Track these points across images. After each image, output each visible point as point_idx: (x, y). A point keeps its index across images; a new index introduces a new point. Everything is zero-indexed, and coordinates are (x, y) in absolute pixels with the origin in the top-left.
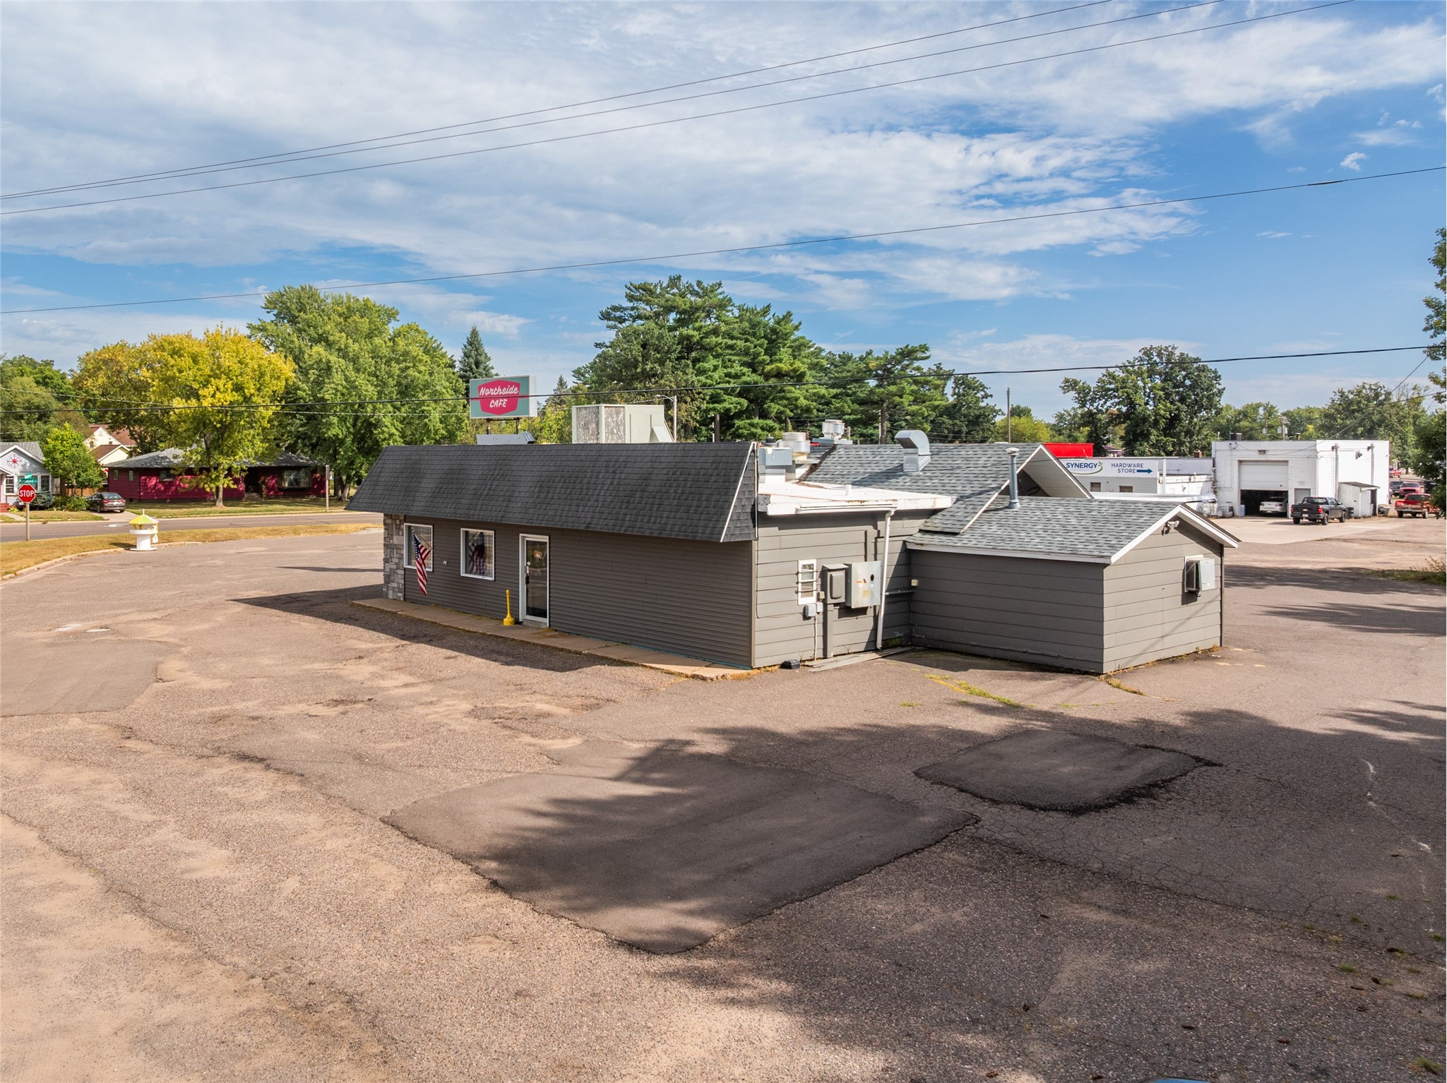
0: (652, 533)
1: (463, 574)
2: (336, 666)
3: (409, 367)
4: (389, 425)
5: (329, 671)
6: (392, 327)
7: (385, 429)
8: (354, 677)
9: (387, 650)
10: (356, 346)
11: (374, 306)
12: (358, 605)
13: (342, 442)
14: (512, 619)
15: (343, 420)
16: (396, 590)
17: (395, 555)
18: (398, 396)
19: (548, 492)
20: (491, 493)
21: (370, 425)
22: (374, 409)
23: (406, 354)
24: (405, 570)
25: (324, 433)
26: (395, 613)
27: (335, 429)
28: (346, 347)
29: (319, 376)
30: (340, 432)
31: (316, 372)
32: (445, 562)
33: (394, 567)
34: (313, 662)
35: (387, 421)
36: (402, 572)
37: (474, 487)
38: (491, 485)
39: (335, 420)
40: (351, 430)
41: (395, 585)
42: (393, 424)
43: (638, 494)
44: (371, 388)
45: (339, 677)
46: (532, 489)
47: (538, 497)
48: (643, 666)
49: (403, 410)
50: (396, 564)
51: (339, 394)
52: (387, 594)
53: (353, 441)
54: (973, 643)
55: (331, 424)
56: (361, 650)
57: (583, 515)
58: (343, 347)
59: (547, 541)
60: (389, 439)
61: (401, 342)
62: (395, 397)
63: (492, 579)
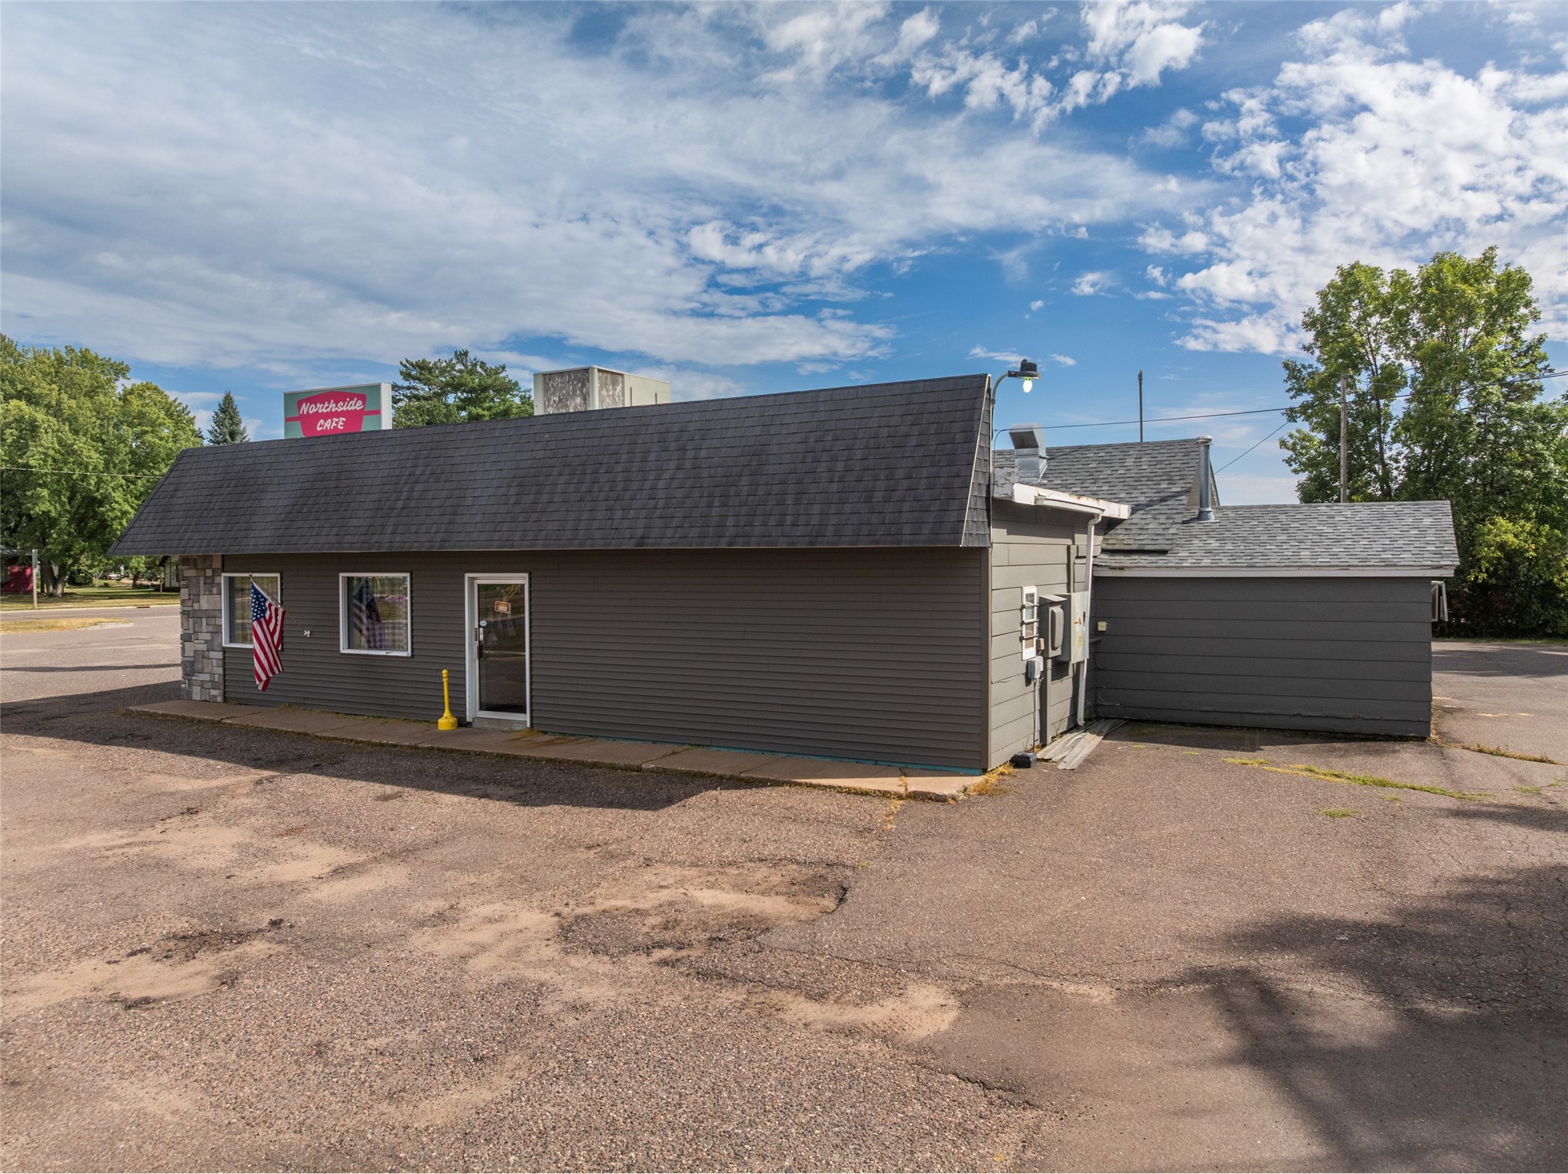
0: (792, 544)
1: (344, 649)
2: (142, 836)
3: (146, 432)
4: (121, 501)
5: (133, 851)
6: (121, 385)
7: (116, 506)
8: (199, 862)
9: (240, 791)
10: (73, 403)
11: (96, 358)
12: (140, 714)
13: (53, 523)
14: (453, 720)
15: (56, 494)
16: (209, 685)
17: (204, 628)
18: (132, 467)
19: (539, 493)
20: (412, 504)
21: (92, 503)
22: (100, 481)
23: (141, 415)
24: (224, 650)
25: (30, 509)
26: (219, 722)
27: (44, 503)
28: (59, 403)
29: (20, 437)
30: (52, 508)
31: (16, 433)
32: (307, 633)
33: (204, 647)
34: (83, 831)
35: (117, 496)
36: (220, 655)
37: (375, 497)
38: (411, 491)
39: (45, 493)
40: (68, 507)
41: (206, 677)
42: (126, 501)
43: (745, 481)
44: (95, 455)
45: (162, 865)
46: (503, 490)
47: (517, 503)
48: (791, 784)
49: (139, 482)
50: (207, 642)
51: (50, 460)
52: (189, 693)
53: (70, 522)
54: (1204, 708)
55: (39, 497)
56: (186, 796)
57: (626, 523)
58: (54, 403)
59: (526, 582)
60: (120, 518)
61: (136, 404)
62: (127, 468)
63: (407, 654)
